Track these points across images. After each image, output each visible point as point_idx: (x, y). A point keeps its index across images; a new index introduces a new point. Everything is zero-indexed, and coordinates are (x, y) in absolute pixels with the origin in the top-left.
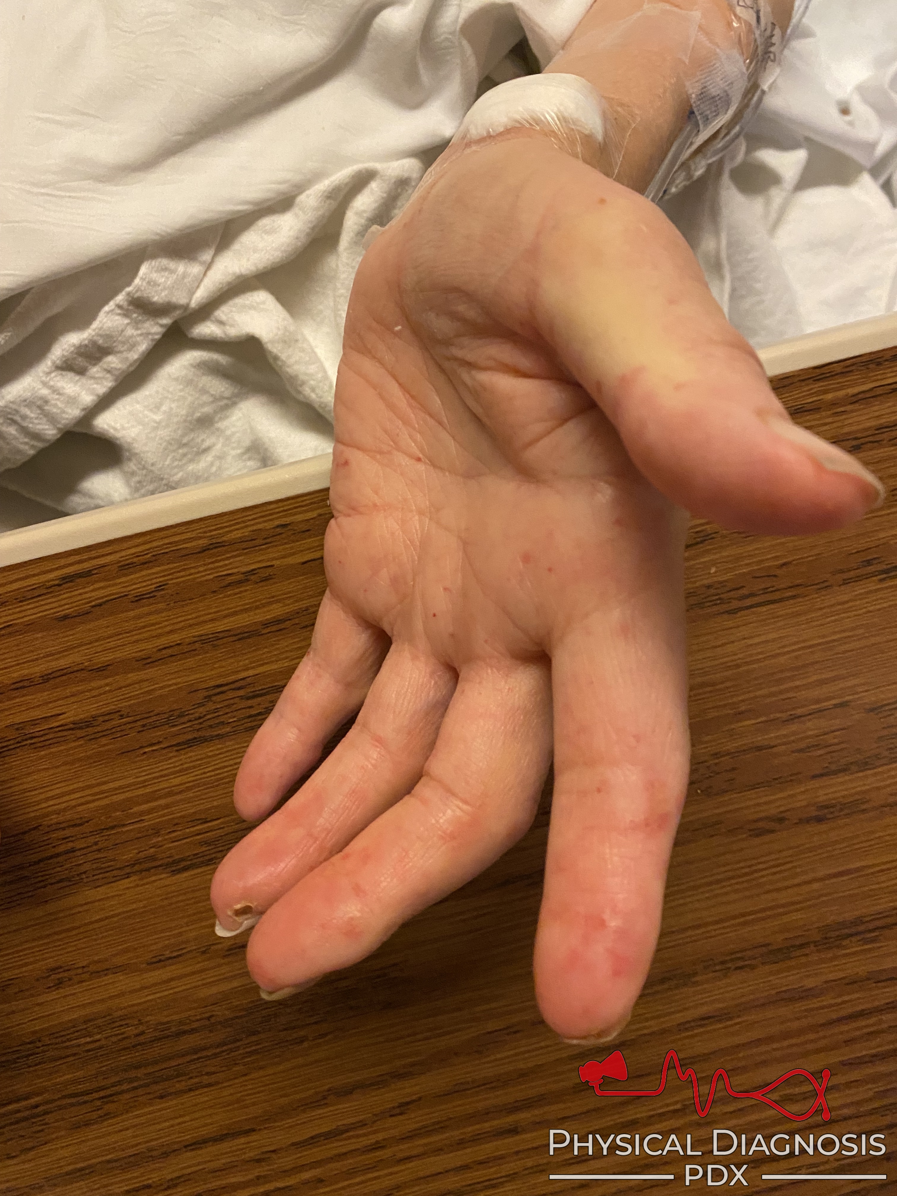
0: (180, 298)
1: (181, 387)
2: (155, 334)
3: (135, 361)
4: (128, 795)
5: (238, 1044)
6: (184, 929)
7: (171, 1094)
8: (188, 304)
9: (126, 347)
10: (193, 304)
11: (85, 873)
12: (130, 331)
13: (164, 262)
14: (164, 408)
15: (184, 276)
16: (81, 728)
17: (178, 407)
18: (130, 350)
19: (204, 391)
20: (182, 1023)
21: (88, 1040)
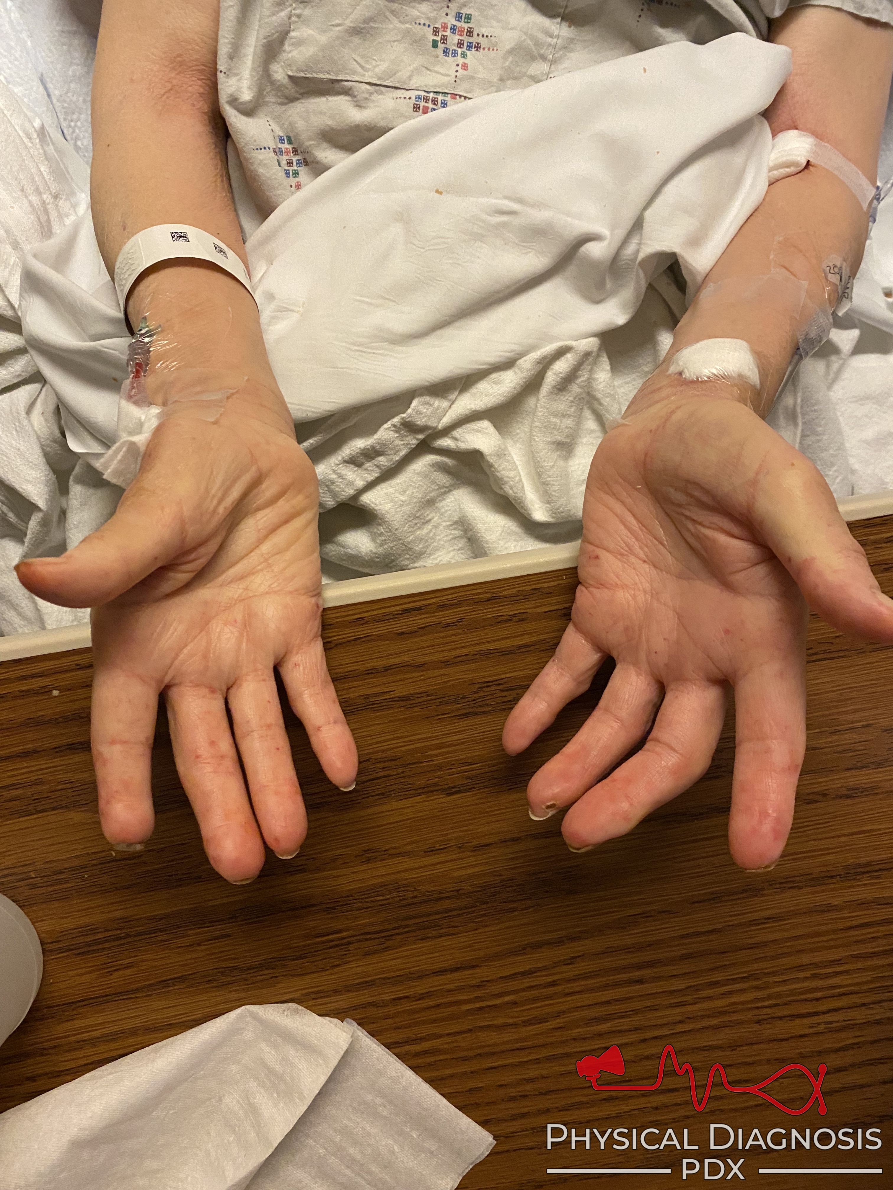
0: (433, 423)
1: (421, 479)
2: (413, 444)
3: (396, 461)
4: (426, 744)
5: (473, 909)
6: (449, 832)
7: (428, 938)
8: (437, 426)
9: (392, 452)
10: (440, 427)
11: (393, 790)
12: (398, 442)
13: (427, 398)
14: (408, 492)
15: (438, 408)
16: (403, 700)
17: (417, 492)
18: (395, 454)
19: (433, 482)
20: (441, 893)
21: (382, 898)
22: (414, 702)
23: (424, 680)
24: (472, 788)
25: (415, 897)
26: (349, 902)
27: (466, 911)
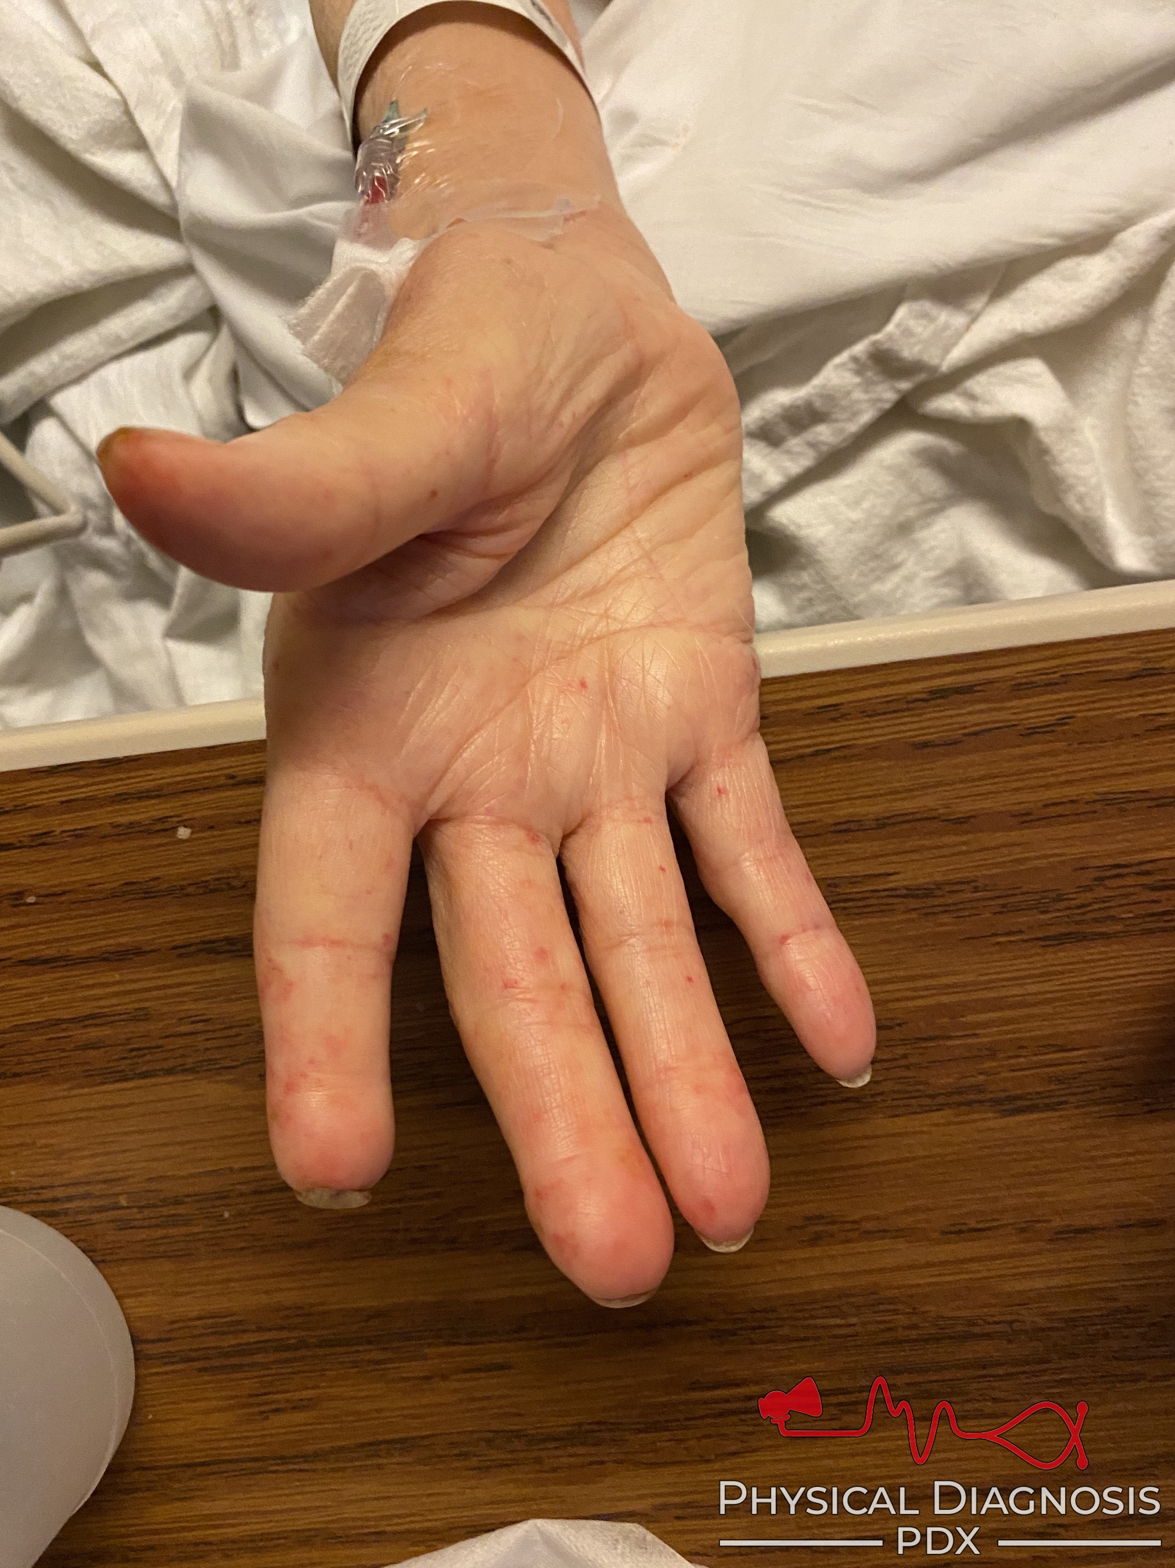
1: (892, 478)
3: (851, 435)
4: (963, 997)
5: (1046, 1366)
6: (1001, 1193)
8: (939, 366)
9: (845, 416)
10: (944, 367)
11: (882, 1094)
12: (858, 395)
13: (926, 305)
16: (916, 897)
17: (882, 505)
18: (849, 420)
20: (972, 1323)
21: (839, 1321)
22: (941, 901)
23: (967, 852)
24: (1061, 1103)
25: (915, 1327)
26: (767, 1323)
27: (1026, 1368)
